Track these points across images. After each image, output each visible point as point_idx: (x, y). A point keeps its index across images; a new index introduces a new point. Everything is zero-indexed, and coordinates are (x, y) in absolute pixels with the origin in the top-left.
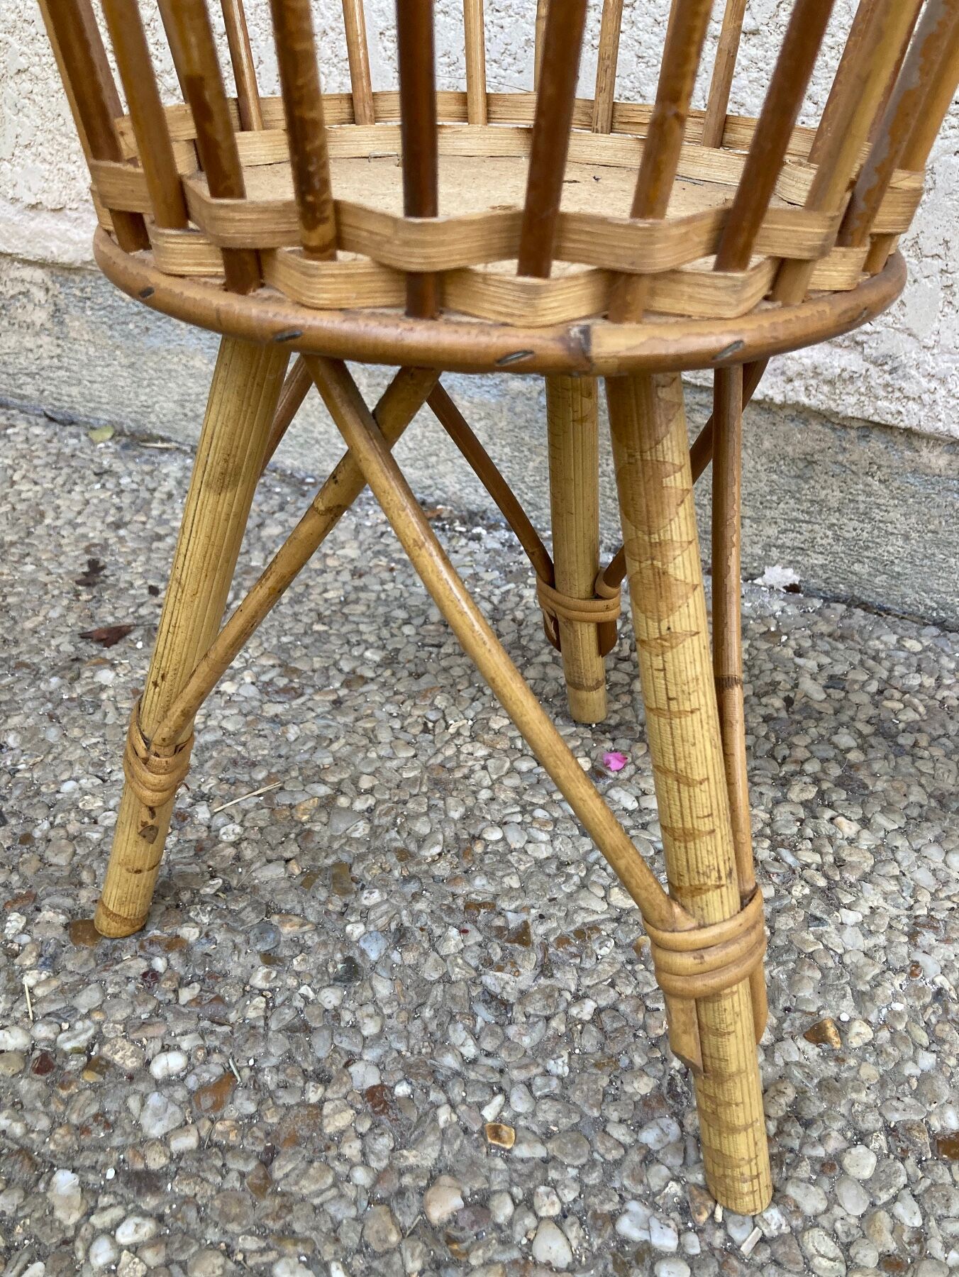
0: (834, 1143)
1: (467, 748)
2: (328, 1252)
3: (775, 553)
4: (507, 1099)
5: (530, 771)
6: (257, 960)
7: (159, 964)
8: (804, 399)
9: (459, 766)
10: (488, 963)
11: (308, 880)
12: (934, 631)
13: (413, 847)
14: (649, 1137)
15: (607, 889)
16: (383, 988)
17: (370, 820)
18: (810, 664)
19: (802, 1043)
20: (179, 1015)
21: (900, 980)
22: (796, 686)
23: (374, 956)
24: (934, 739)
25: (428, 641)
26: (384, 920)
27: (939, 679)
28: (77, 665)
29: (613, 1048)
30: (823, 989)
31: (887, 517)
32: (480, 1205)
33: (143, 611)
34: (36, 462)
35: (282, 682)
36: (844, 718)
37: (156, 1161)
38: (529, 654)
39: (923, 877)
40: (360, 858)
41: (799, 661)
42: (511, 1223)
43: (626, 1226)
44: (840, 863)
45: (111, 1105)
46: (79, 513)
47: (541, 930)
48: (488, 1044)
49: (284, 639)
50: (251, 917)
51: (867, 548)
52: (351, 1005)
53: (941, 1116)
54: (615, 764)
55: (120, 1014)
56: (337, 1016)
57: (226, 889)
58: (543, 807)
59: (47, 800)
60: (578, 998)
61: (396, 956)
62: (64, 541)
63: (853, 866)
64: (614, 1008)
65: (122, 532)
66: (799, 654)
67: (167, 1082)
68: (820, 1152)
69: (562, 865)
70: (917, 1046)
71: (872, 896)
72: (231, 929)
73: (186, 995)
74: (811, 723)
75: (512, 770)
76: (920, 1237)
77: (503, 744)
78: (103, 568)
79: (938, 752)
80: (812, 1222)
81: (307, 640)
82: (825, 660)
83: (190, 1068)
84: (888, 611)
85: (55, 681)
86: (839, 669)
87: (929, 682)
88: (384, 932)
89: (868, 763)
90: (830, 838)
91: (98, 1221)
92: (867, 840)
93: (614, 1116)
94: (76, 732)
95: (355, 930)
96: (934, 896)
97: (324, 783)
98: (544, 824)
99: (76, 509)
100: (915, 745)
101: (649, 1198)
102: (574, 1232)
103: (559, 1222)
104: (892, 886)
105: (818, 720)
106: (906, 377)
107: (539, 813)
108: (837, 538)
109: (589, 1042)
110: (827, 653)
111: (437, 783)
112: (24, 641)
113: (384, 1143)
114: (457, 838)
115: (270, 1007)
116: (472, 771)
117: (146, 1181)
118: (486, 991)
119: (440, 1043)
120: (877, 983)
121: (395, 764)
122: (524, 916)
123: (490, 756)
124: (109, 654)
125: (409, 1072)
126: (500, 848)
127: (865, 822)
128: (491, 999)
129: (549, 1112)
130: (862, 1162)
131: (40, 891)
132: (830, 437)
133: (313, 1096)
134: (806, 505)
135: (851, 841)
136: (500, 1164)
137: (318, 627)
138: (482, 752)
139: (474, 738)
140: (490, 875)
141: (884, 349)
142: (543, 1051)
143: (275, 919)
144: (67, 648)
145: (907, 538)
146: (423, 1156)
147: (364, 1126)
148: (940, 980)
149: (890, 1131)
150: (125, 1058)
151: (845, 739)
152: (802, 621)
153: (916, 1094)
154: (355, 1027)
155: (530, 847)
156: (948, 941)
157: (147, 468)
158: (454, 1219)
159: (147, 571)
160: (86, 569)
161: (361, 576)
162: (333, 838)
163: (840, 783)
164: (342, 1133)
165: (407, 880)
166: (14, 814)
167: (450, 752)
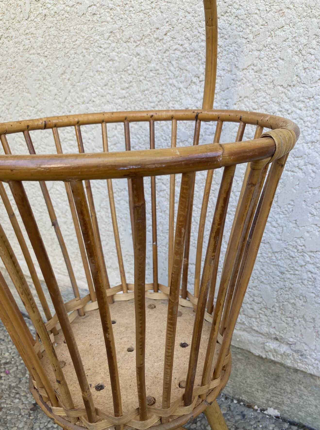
3: (270, 403)
8: (272, 358)
31: (308, 399)
51: (303, 408)
106: (306, 358)
108: (291, 402)
132: (284, 370)
134: (279, 390)
141: (297, 348)
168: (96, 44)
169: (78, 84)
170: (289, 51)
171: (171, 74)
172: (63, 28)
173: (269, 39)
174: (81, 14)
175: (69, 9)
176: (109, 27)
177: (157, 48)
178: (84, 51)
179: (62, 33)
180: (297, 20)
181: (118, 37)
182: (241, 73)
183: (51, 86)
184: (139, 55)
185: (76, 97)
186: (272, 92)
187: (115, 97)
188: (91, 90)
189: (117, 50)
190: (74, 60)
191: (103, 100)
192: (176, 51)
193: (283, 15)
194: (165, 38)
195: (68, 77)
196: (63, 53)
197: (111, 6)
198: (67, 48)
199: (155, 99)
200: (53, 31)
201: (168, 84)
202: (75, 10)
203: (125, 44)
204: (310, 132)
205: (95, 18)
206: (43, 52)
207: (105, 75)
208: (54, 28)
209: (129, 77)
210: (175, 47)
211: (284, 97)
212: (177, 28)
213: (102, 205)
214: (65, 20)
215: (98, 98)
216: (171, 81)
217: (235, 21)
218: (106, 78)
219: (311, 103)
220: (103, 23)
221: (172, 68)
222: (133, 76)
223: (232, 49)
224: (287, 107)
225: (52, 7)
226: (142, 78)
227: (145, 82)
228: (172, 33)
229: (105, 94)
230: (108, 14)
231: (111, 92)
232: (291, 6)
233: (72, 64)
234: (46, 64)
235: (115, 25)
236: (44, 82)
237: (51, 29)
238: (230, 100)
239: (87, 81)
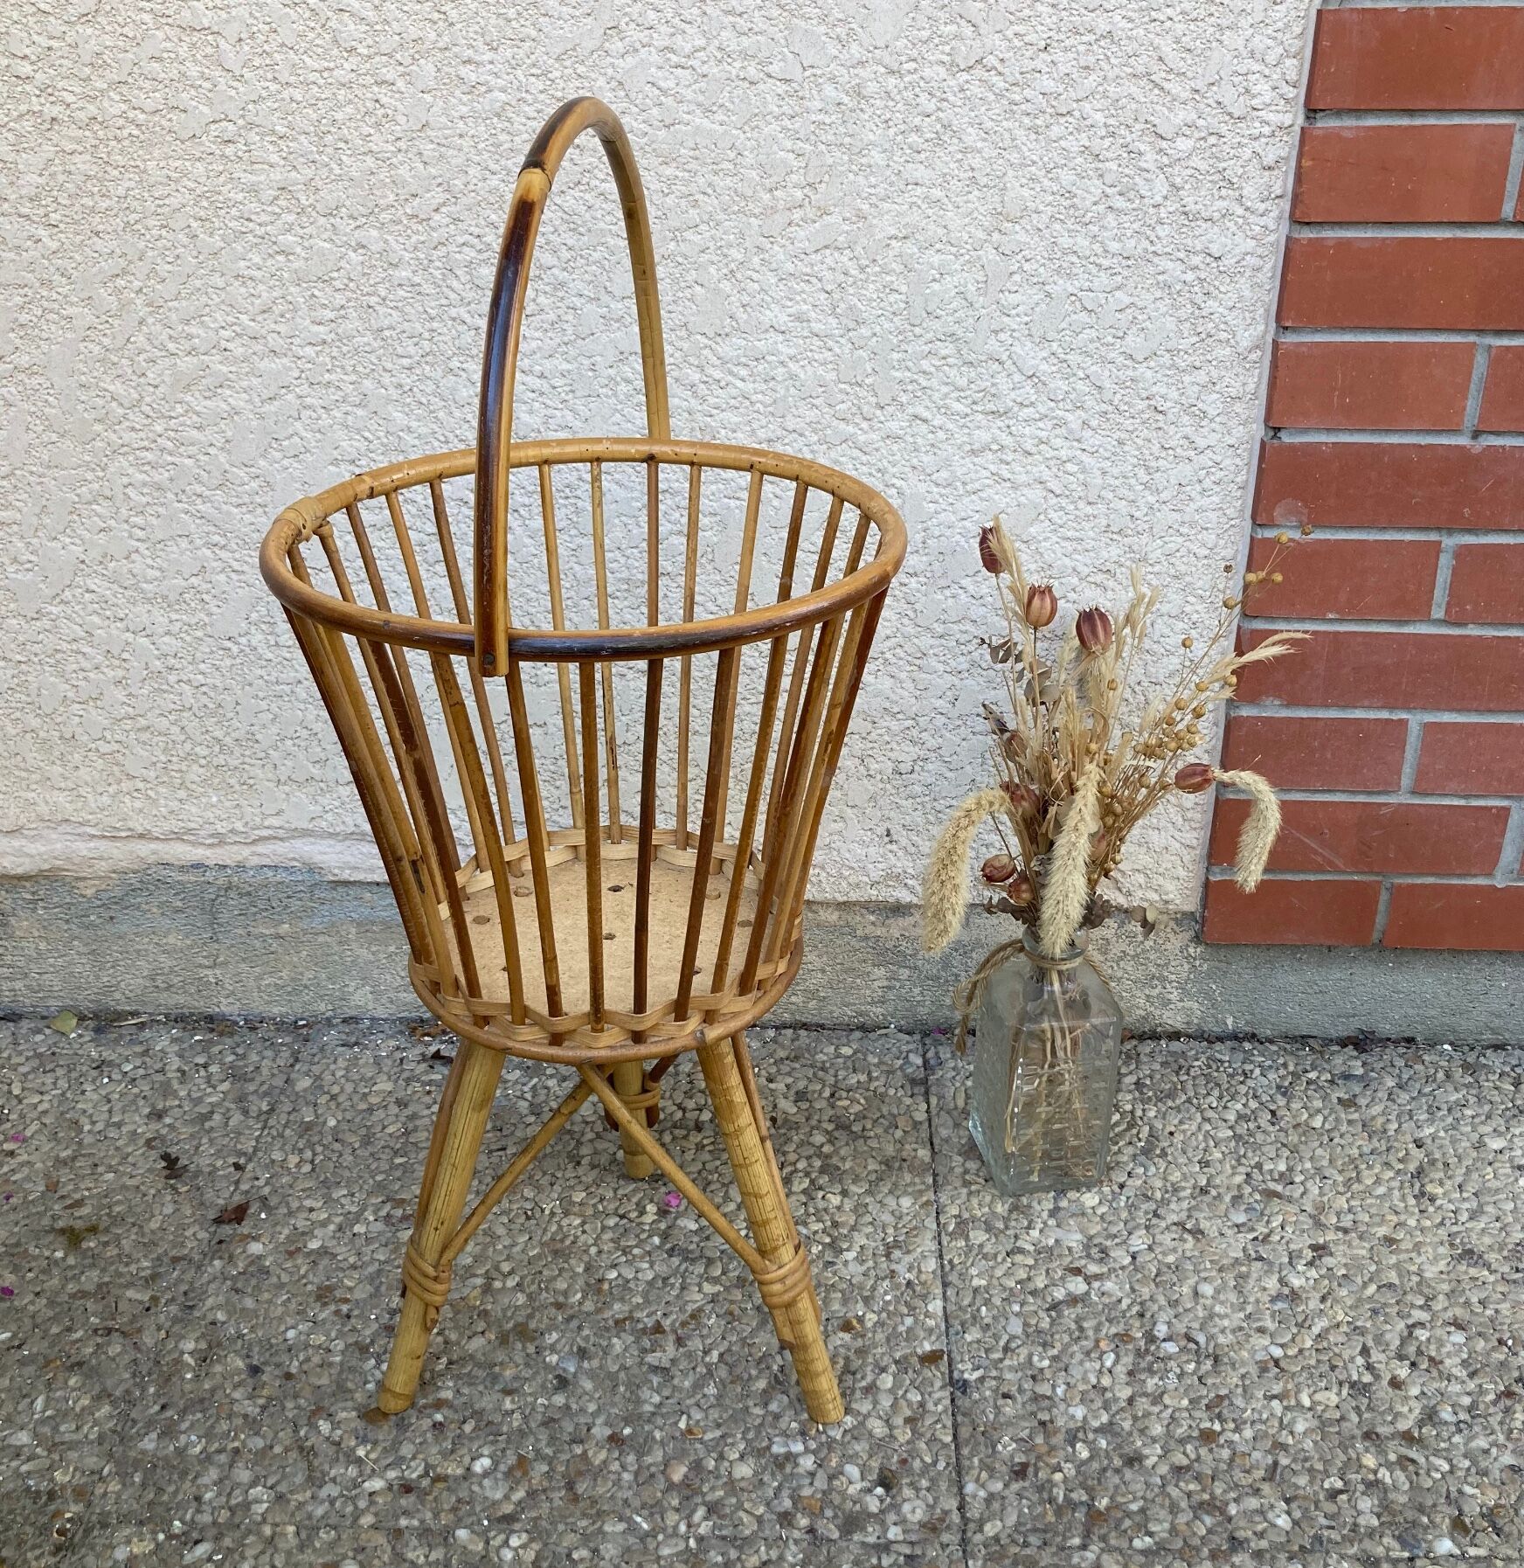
0: (869, 1378)
1: (565, 1222)
2: (628, 1512)
4: (689, 1417)
5: (617, 1224)
6: (500, 1396)
7: (439, 1417)
9: (566, 1237)
10: (644, 1351)
11: (503, 1340)
12: (858, 1034)
13: (561, 1299)
14: (773, 1407)
15: (699, 1285)
16: (588, 1385)
17: (523, 1291)
18: (779, 1086)
19: (841, 1334)
20: (471, 1439)
21: (886, 1283)
22: (775, 1106)
23: (572, 1370)
24: (875, 1121)
25: (494, 1147)
26: (567, 1349)
27: (869, 1074)
28: (224, 1246)
29: (738, 1371)
30: (845, 1301)
32: (697, 1466)
33: (244, 1187)
34: (23, 1069)
35: (399, 1213)
36: (814, 1122)
37: (508, 1509)
38: (576, 1136)
39: (887, 1218)
40: (530, 1316)
41: (772, 1086)
42: (717, 1468)
43: (776, 1449)
44: (835, 1225)
45: (463, 1494)
46: (110, 1111)
47: (668, 1322)
48: (666, 1393)
49: (379, 1178)
50: (481, 1373)
52: (572, 1400)
53: (921, 1345)
54: (674, 1202)
55: (434, 1450)
56: (567, 1407)
57: (450, 1362)
58: (636, 1246)
59: (283, 1347)
60: (706, 1352)
61: (586, 1364)
62: (120, 1143)
63: (843, 1224)
64: (729, 1350)
65: (168, 1120)
66: (770, 1081)
67: (486, 1474)
68: (864, 1384)
69: (665, 1280)
70: (902, 1316)
71: (860, 1239)
72: (471, 1384)
73: (468, 1428)
74: (793, 1132)
75: (604, 1228)
76: (922, 1405)
77: (590, 1212)
78: (177, 1159)
79: (879, 1131)
80: (869, 1415)
81: (398, 1173)
82: (789, 1080)
83: (496, 1463)
84: (822, 1026)
85: (217, 1263)
86: (801, 1085)
87: (863, 1078)
88: (571, 1352)
89: (836, 1152)
90: (825, 1210)
91: (495, 1543)
92: (848, 1205)
93: (751, 1403)
94: (266, 1296)
95: (553, 1359)
96: (895, 1228)
97: (475, 1276)
98: (642, 1257)
99: (106, 1108)
100: (864, 1129)
101: (785, 1434)
102: (751, 1461)
103: (742, 1457)
104: (870, 1229)
105: (797, 1129)
107: (636, 1251)
109: (723, 1372)
110: (789, 1074)
111: (556, 1253)
112: (162, 1239)
113: (631, 1458)
114: (587, 1284)
115: (525, 1418)
116: (576, 1237)
117: (509, 1519)
118: (650, 1366)
119: (639, 1402)
120: (874, 1288)
121: (518, 1249)
122: (654, 1318)
123: (583, 1223)
124: (245, 1228)
125: (627, 1421)
126: (620, 1281)
127: (844, 1193)
128: (655, 1369)
129: (714, 1414)
130: (887, 1381)
131: (326, 1403)
133: (578, 1450)
135: (838, 1208)
136: (698, 1446)
137: (398, 1161)
138: (577, 1222)
139: (566, 1214)
140: (622, 1300)
142: (698, 1386)
143: (497, 1369)
144: (203, 1235)
145: (823, 971)
146: (657, 1456)
147: (616, 1454)
148: (907, 1276)
149: (896, 1362)
150: (453, 1469)
151: (818, 1138)
152: (764, 1052)
153: (907, 1340)
154: (582, 1410)
155: (640, 1275)
156: (908, 1252)
157: (139, 1049)
158: (686, 1476)
159: (219, 1151)
160: (164, 1164)
161: (406, 1106)
162: (504, 1311)
163: (822, 1171)
164: (604, 1462)
165: (569, 1320)
166: (265, 1363)
167: (554, 1228)
168: (234, 212)
169: (175, 304)
170: (712, 270)
171: (452, 296)
172: (119, 159)
173: (672, 245)
174: (185, 135)
175: (142, 117)
176: (276, 175)
177: (414, 238)
178: (194, 224)
179: (116, 173)
180: (722, 216)
181: (303, 201)
182: (620, 305)
183: (72, 304)
184: (364, 247)
185: (164, 337)
186: (686, 346)
187: (297, 341)
188: (216, 320)
189: (301, 232)
190: (159, 244)
191: (258, 347)
192: (465, 249)
193: (695, 204)
194: (437, 217)
195: (137, 284)
196: (119, 222)
197: (280, 129)
198: (135, 211)
199: (412, 350)
200: (82, 163)
201: (445, 317)
202: (163, 122)
203: (322, 220)
204: (764, 422)
205: (229, 150)
206: (42, 211)
207: (261, 287)
208: (88, 157)
209: (337, 295)
210: (461, 240)
211: (710, 356)
212: (464, 200)
213: (254, 616)
214: (126, 143)
215: (238, 341)
216: (453, 312)
217: (598, 203)
218: (265, 294)
219: (760, 368)
220: (256, 166)
221: (455, 284)
222: (349, 294)
223: (596, 256)
224: (717, 374)
225: (80, 104)
226: (373, 300)
227: (381, 310)
228: (453, 209)
229: (264, 332)
230: (271, 148)
231: (282, 328)
232: (710, 191)
233: (150, 254)
234: (54, 245)
235: (294, 174)
236: (45, 293)
237: (77, 158)
238: (599, 359)
239: (204, 299)
